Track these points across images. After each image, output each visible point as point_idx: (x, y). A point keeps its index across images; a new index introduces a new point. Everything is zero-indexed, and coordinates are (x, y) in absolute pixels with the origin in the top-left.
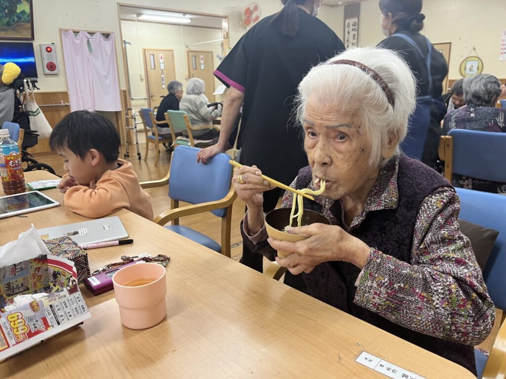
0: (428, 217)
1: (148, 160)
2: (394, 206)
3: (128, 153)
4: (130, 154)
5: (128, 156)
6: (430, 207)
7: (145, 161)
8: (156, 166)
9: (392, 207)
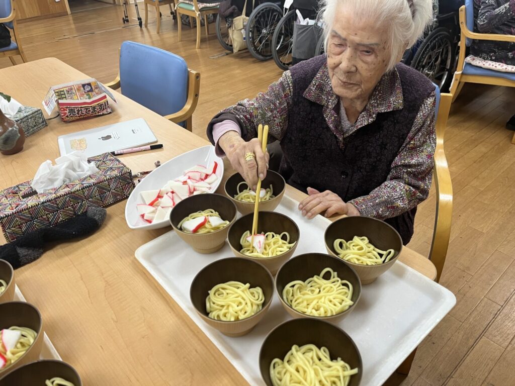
0: (424, 116)
1: (148, 25)
2: (400, 107)
3: (127, 17)
4: (129, 18)
5: (128, 21)
6: (426, 108)
7: (146, 27)
8: (158, 33)
9: (399, 108)
